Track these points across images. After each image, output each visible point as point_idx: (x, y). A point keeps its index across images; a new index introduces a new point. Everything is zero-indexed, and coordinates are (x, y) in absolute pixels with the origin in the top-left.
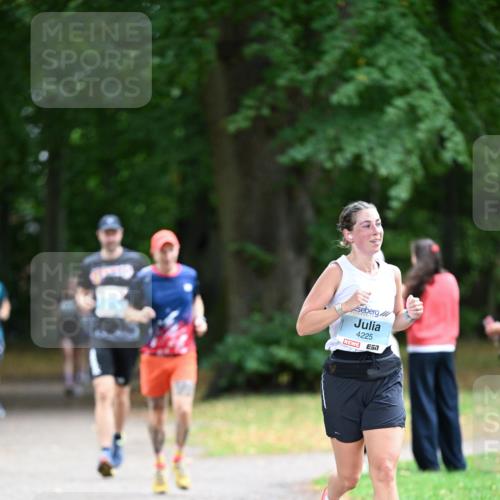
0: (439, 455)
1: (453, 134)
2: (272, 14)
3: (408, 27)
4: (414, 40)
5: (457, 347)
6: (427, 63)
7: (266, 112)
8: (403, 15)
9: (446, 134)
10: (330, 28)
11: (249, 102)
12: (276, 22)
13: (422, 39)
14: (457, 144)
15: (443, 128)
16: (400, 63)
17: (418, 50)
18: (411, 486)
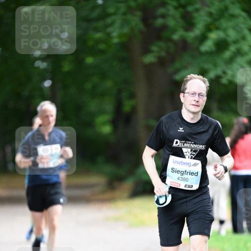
7: (163, 54)
10: (197, 10)
11: (154, 48)
12: (170, 8)
13: (244, 14)
16: (234, 28)
17: (242, 21)
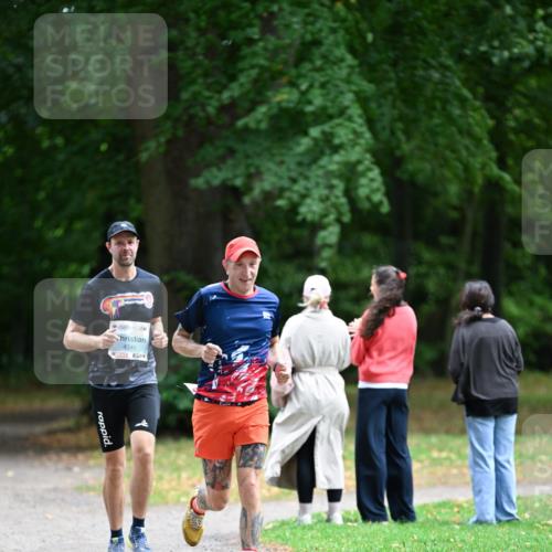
0: (386, 503)
1: (369, 169)
2: (187, 20)
3: (337, 45)
4: (342, 60)
5: (410, 385)
6: (354, 88)
8: (333, 31)
9: (361, 168)
13: (350, 60)
14: (372, 180)
15: (359, 162)
16: (323, 86)
17: (344, 72)
18: (359, 538)
